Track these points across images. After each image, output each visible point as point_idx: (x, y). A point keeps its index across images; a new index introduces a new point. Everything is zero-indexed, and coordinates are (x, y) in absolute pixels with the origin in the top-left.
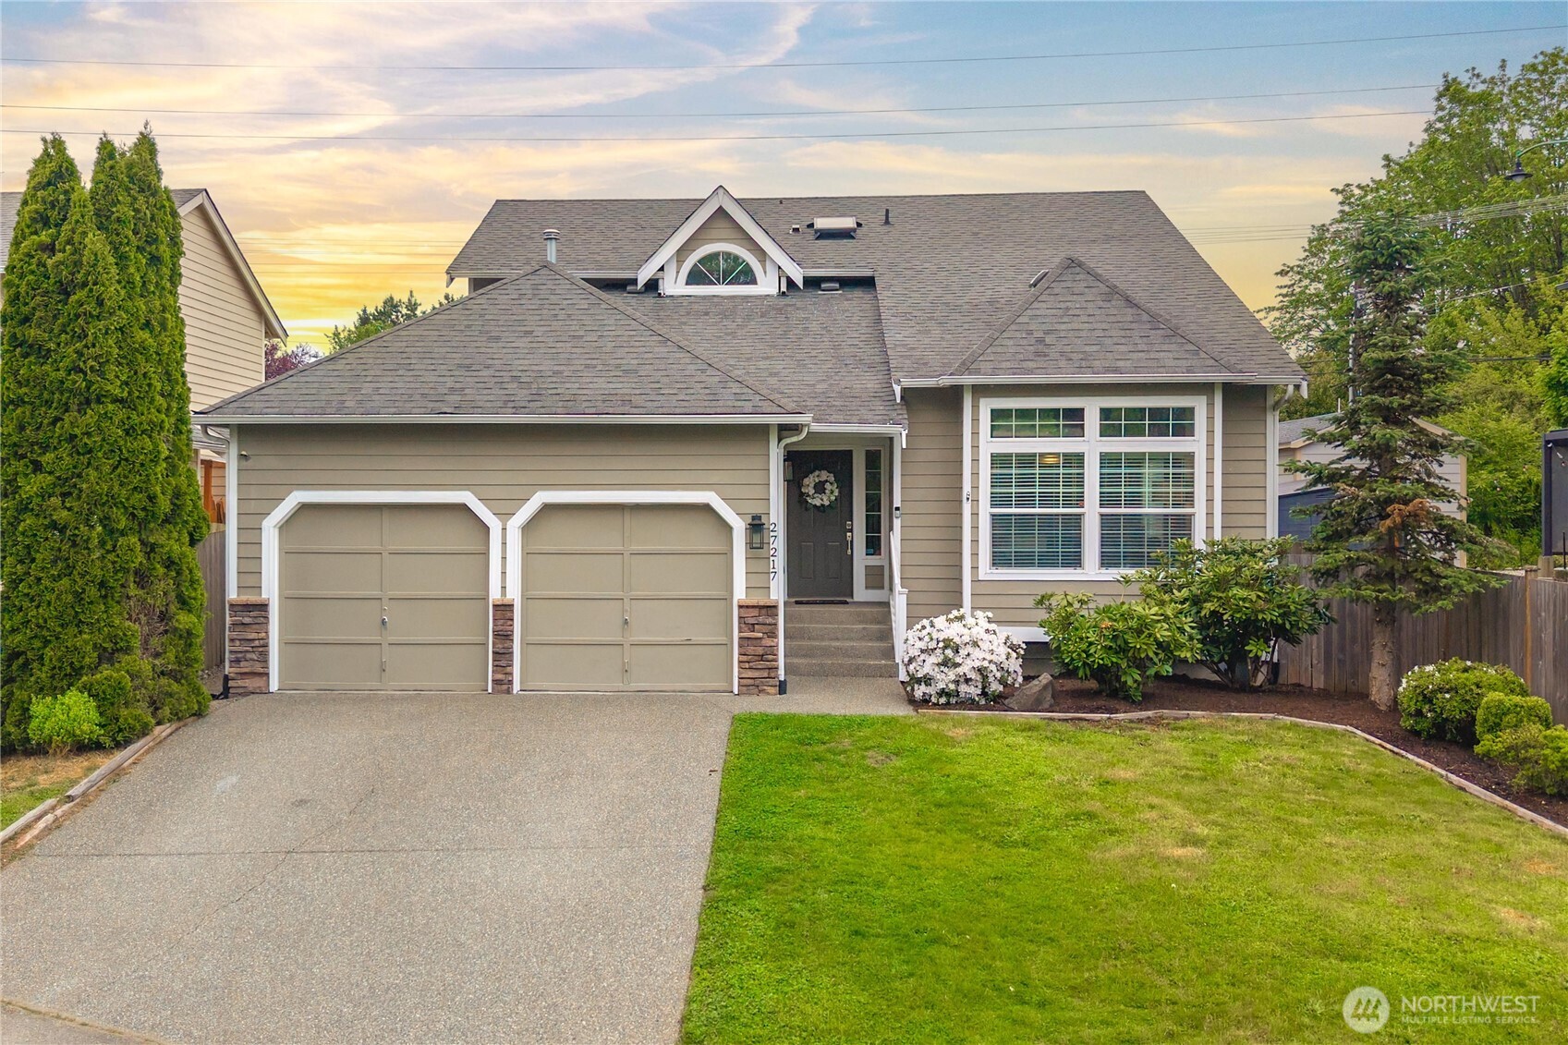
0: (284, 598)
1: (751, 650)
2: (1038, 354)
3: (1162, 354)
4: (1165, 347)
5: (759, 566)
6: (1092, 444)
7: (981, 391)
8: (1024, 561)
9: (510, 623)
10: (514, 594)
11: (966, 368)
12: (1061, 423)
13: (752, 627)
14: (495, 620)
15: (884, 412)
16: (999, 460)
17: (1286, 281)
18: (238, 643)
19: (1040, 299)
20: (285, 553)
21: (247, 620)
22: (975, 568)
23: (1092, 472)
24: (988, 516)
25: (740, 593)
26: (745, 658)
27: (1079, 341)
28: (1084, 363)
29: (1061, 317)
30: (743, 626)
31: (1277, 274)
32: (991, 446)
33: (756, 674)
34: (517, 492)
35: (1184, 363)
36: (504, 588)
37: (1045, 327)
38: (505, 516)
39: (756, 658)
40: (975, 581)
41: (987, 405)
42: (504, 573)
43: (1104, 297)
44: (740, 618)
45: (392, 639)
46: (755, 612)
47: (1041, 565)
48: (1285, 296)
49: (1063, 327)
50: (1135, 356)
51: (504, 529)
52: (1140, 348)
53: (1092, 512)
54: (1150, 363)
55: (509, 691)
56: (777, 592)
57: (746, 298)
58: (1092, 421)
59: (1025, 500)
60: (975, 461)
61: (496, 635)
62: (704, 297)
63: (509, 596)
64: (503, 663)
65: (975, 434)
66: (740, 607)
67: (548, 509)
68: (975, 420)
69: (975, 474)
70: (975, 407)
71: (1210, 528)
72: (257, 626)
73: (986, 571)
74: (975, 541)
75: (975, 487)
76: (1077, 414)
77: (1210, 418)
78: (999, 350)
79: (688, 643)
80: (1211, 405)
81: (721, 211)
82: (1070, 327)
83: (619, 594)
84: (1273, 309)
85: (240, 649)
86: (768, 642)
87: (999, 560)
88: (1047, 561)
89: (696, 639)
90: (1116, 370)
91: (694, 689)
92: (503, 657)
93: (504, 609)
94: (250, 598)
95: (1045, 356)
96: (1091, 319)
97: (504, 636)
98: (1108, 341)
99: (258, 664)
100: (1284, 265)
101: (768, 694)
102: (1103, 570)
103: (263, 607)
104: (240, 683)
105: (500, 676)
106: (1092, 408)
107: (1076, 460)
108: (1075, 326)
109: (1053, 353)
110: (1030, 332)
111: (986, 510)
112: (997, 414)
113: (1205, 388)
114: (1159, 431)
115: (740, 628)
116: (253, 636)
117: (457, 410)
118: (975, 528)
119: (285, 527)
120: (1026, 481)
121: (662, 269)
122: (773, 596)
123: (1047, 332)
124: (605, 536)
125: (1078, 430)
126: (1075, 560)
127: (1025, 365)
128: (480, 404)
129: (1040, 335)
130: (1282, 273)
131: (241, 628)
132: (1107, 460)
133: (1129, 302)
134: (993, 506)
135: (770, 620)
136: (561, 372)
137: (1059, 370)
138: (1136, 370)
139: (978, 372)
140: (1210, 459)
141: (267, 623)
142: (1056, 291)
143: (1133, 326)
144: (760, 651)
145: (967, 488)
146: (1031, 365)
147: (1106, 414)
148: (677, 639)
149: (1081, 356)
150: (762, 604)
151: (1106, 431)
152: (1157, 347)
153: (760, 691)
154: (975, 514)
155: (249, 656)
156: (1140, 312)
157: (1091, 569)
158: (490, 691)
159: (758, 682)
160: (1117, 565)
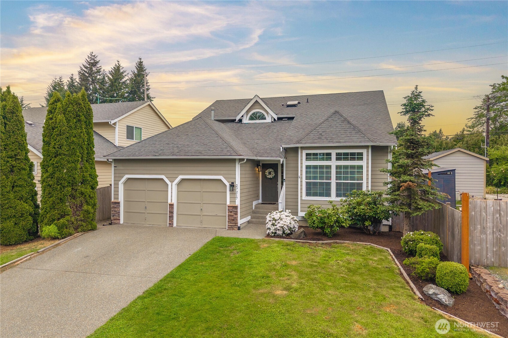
0: (125, 201)
1: (230, 218)
2: (319, 138)
3: (354, 137)
4: (355, 135)
5: (233, 196)
6: (334, 163)
7: (303, 148)
8: (315, 195)
9: (173, 209)
10: (175, 202)
11: (298, 142)
12: (325, 157)
13: (231, 212)
14: (169, 208)
15: (279, 154)
16: (308, 167)
17: (477, 110)
18: (113, 211)
19: (324, 123)
20: (125, 190)
21: (115, 206)
22: (301, 196)
23: (333, 171)
24: (305, 182)
25: (228, 203)
26: (229, 220)
27: (331, 134)
28: (331, 140)
29: (329, 127)
30: (229, 211)
31: (474, 109)
32: (306, 163)
33: (232, 225)
34: (174, 176)
35: (360, 140)
36: (172, 200)
37: (323, 130)
38: (172, 182)
39: (232, 220)
40: (301, 200)
41: (305, 152)
42: (172, 196)
43: (342, 121)
44: (228, 209)
45: (148, 212)
46: (232, 208)
47: (320, 196)
48: (476, 114)
49: (328, 130)
50: (346, 138)
51: (172, 185)
52: (348, 136)
53: (333, 182)
54: (350, 140)
55: (172, 226)
56: (238, 203)
57: (262, 123)
58: (334, 156)
59: (315, 178)
60: (302, 167)
61: (170, 212)
62: (253, 123)
63: (173, 202)
64: (171, 219)
65: (301, 160)
66: (228, 206)
67: (183, 180)
68: (302, 156)
69: (301, 171)
70: (302, 153)
71: (367, 187)
72: (117, 208)
73: (304, 197)
74: (301, 189)
75: (301, 174)
76: (330, 154)
77: (368, 155)
78: (309, 137)
79: (216, 216)
80: (368, 152)
81: (257, 102)
82: (330, 130)
83: (200, 202)
84: (473, 118)
85: (114, 213)
86: (235, 216)
87: (308, 194)
88: (321, 195)
89: (218, 215)
90: (339, 142)
91: (217, 228)
92: (171, 217)
93: (172, 206)
94: (116, 201)
95: (321, 138)
96: (337, 128)
97: (171, 212)
98: (339, 134)
99: (118, 217)
100: (476, 106)
101: (235, 230)
102: (337, 198)
103: (119, 203)
104: (114, 221)
105: (170, 222)
106: (334, 152)
107: (329, 167)
108: (332, 130)
109: (323, 138)
110: (318, 132)
111: (304, 181)
112: (307, 155)
113: (366, 147)
114: (353, 159)
115: (228, 212)
116: (117, 210)
117: (160, 155)
118: (301, 185)
119: (125, 183)
120: (315, 173)
121: (242, 116)
122: (237, 204)
123: (323, 132)
124: (196, 187)
125: (330, 159)
126: (329, 195)
127: (314, 141)
128: (165, 153)
129: (321, 132)
130: (475, 108)
131: (114, 208)
132: (338, 167)
133: (349, 122)
134: (306, 179)
135: (235, 210)
136: (189, 145)
137: (323, 142)
138: (345, 142)
139: (301, 143)
140: (368, 167)
141: (120, 207)
142: (329, 120)
143: (348, 129)
144: (233, 218)
145: (299, 175)
146: (317, 141)
147: (337, 154)
148: (214, 214)
149: (331, 138)
150: (233, 206)
151: (337, 159)
152: (353, 136)
153: (233, 229)
154: (301, 182)
155: (116, 215)
156: (351, 125)
157: (333, 197)
158: (168, 226)
159: (232, 227)
160: (341, 196)
